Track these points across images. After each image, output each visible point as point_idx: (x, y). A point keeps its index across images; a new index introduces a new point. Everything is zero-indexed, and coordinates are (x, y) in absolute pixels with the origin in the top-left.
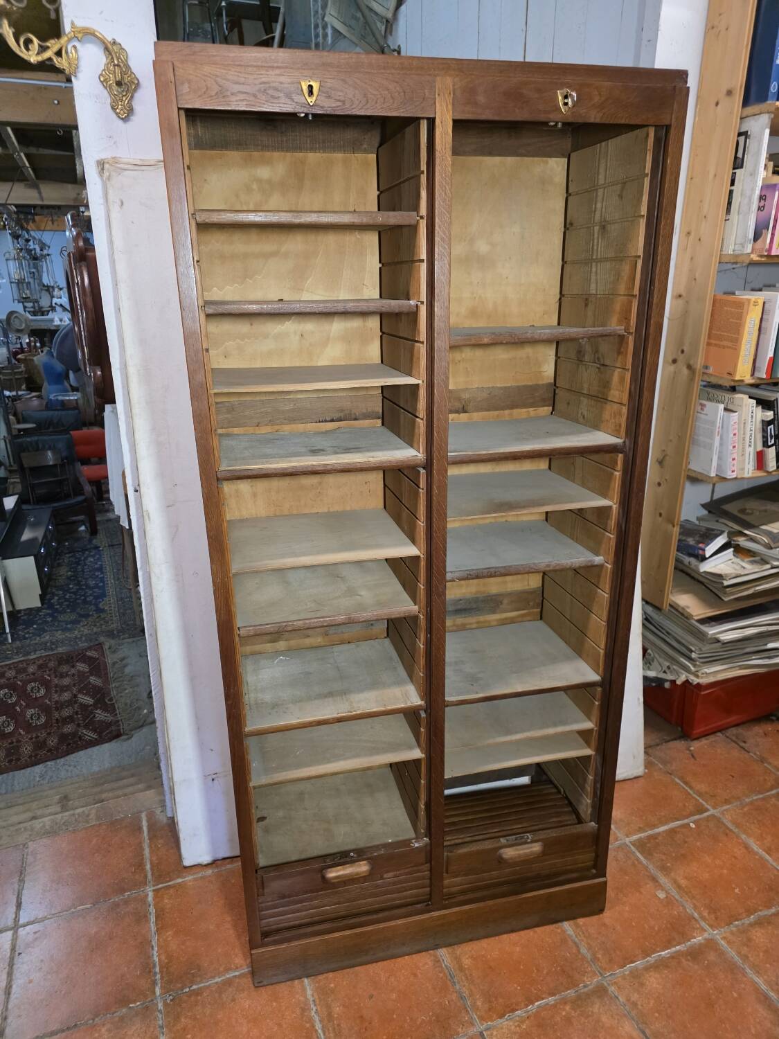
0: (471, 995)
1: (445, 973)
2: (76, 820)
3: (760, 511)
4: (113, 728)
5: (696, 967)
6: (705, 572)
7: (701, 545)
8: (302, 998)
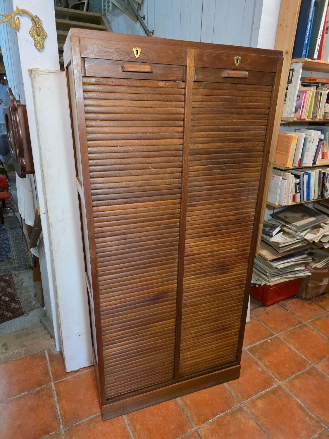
0: (191, 415)
1: (180, 408)
2: (15, 356)
3: (292, 217)
4: (20, 311)
5: (275, 397)
6: (272, 241)
7: (271, 231)
8: (123, 424)
